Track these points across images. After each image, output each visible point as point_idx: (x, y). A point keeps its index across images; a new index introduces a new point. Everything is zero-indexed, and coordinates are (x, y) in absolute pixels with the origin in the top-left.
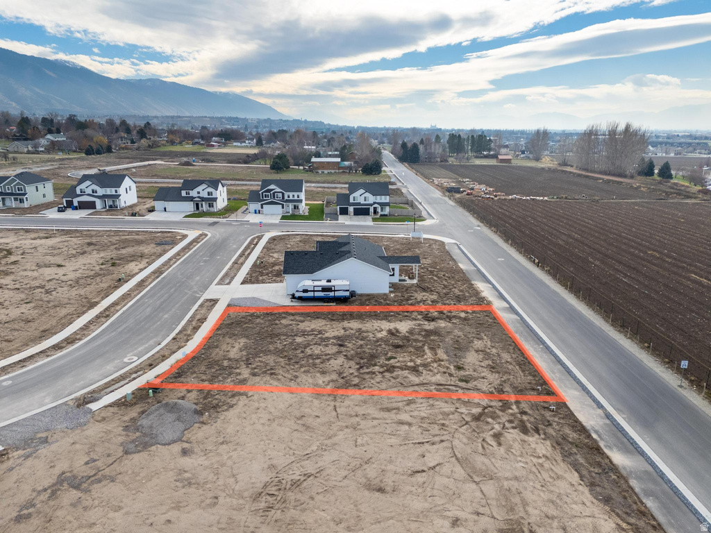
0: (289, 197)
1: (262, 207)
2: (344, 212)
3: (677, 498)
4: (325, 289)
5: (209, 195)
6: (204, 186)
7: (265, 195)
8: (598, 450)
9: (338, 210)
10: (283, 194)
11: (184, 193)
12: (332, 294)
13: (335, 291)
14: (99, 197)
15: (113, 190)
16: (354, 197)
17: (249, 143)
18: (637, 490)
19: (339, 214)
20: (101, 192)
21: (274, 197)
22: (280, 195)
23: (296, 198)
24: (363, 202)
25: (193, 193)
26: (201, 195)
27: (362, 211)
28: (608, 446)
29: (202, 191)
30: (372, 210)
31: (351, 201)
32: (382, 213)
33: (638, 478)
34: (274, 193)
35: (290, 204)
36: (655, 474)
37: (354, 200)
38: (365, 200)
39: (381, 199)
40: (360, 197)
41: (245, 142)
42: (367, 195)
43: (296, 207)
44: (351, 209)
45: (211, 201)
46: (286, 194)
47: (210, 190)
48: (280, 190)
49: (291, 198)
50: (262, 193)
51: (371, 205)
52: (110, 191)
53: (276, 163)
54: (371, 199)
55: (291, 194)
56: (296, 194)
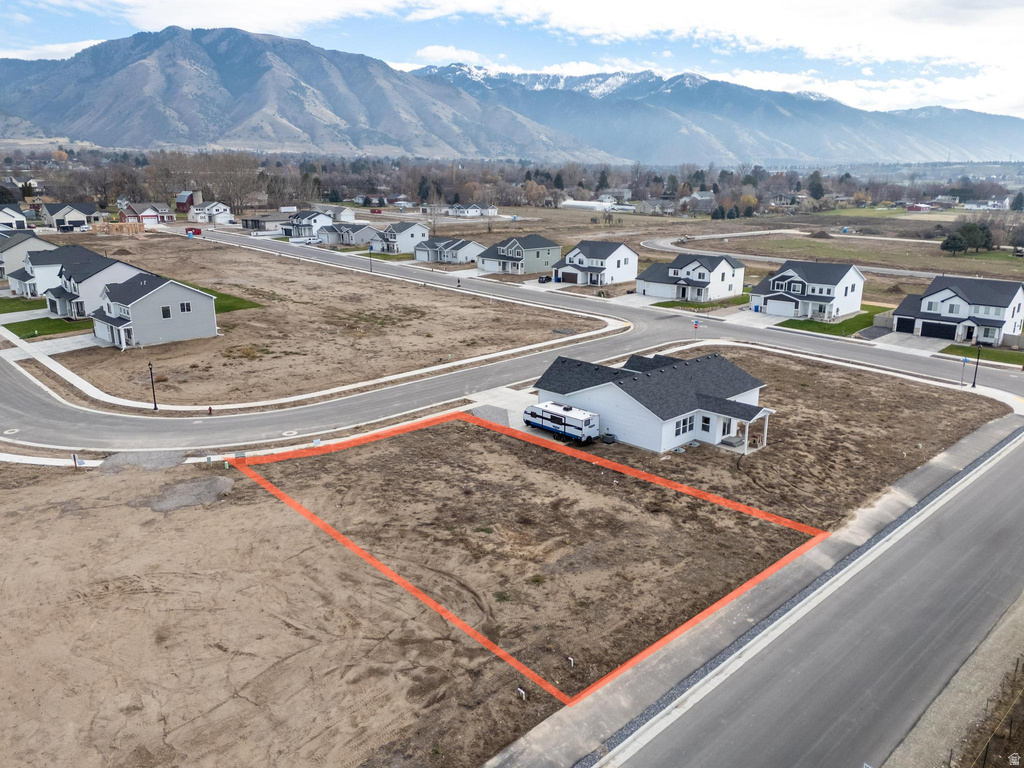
0: (813, 291)
1: (765, 303)
2: (905, 326)
4: (555, 419)
5: (700, 278)
6: (696, 264)
7: (778, 285)
9: (895, 322)
10: (804, 286)
11: (671, 273)
12: (561, 428)
13: (565, 425)
14: (583, 270)
15: (600, 261)
16: (930, 304)
17: (994, 206)
19: (895, 329)
20: (587, 263)
21: (789, 289)
22: (799, 287)
23: (825, 294)
24: (945, 313)
25: (682, 274)
26: (690, 277)
27: (938, 330)
29: (692, 272)
30: (960, 331)
31: (924, 308)
32: (983, 339)
34: (790, 283)
35: (811, 303)
37: (930, 308)
38: (951, 311)
39: (987, 313)
40: (942, 304)
41: (986, 204)
42: (957, 301)
43: (822, 309)
44: (919, 324)
45: (701, 286)
46: (810, 287)
47: (702, 270)
48: (799, 279)
49: (817, 293)
50: (774, 281)
51: (960, 321)
52: (595, 263)
53: (954, 239)
54: (964, 310)
55: (817, 287)
56: (825, 288)
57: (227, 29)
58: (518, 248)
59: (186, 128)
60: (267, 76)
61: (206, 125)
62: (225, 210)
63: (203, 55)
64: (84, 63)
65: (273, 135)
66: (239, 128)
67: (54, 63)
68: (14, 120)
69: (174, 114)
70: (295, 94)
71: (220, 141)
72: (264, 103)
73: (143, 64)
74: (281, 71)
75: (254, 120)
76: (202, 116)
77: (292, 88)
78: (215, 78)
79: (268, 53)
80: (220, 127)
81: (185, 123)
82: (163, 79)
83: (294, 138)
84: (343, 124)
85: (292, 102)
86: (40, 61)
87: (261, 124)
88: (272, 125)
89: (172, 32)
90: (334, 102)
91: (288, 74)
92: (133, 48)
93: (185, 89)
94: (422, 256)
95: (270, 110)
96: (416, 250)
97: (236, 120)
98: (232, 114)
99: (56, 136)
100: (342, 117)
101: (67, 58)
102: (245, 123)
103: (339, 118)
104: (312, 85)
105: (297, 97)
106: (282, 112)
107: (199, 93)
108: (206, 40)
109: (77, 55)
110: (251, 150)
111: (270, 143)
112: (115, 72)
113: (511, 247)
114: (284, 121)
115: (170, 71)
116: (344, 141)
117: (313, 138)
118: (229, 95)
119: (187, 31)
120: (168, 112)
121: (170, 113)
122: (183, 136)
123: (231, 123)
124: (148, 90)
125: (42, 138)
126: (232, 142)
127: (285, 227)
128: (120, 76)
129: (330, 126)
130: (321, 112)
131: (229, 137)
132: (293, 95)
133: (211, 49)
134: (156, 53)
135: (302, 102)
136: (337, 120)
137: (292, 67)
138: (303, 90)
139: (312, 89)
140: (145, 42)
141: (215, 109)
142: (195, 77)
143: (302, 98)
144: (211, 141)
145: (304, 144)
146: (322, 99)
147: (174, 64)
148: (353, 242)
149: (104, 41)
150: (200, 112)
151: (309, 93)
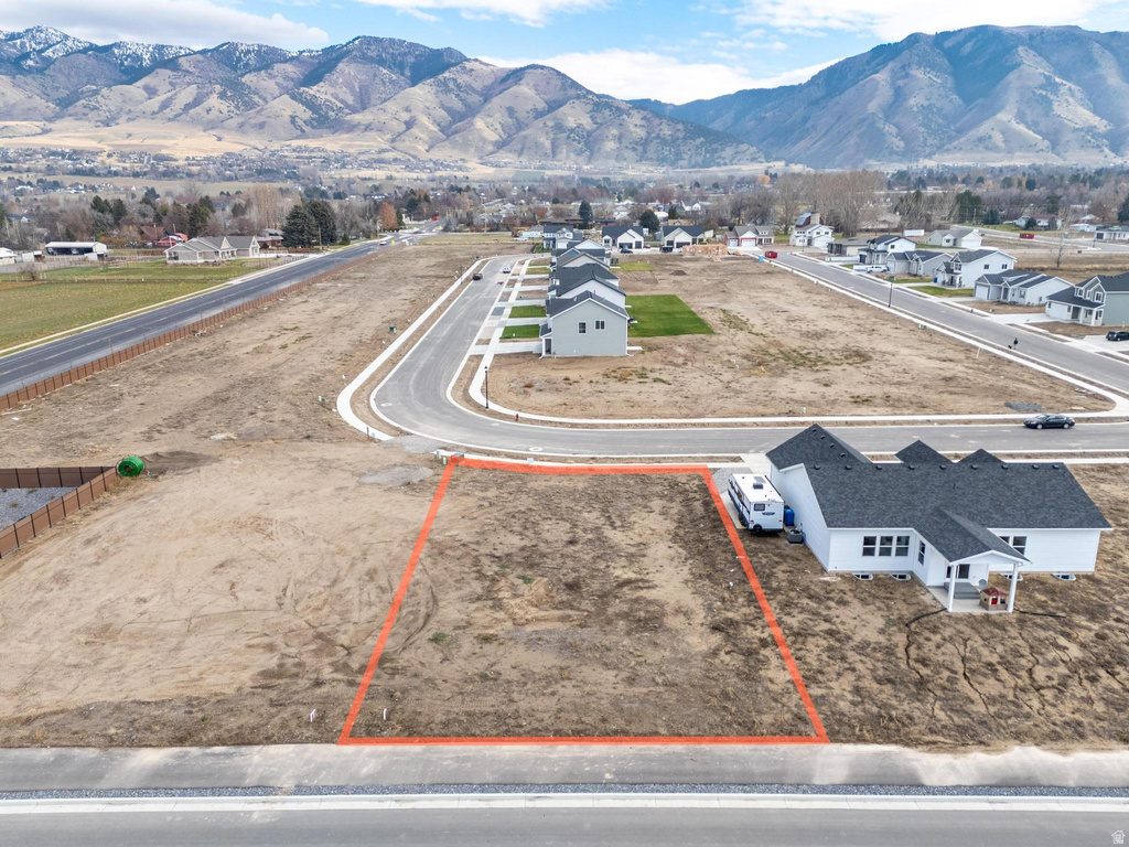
3: (28, 788)
8: (180, 741)
13: (743, 504)
18: (77, 751)
28: (183, 757)
33: (94, 763)
36: (88, 785)
57: (976, 27)
58: (1099, 289)
59: (902, 144)
60: (1012, 76)
61: (925, 139)
62: (827, 233)
63: (943, 61)
64: (818, 85)
65: (1002, 145)
66: (962, 140)
67: (792, 88)
68: (743, 147)
69: (893, 130)
70: (1044, 93)
71: (936, 156)
72: (1001, 109)
73: (874, 79)
74: (1033, 67)
75: (983, 129)
76: (922, 129)
77: (1042, 87)
78: (949, 85)
79: (1020, 49)
80: (941, 139)
81: (903, 139)
82: (891, 93)
83: (1029, 147)
84: (1102, 125)
85: (1039, 103)
86: (780, 88)
87: (991, 133)
88: (1003, 133)
89: (914, 39)
90: (1096, 98)
91: (1040, 70)
92: (868, 63)
93: (912, 101)
94: (982, 293)
95: (1006, 117)
96: (976, 284)
97: (960, 131)
98: (958, 125)
99: (775, 160)
100: (1102, 116)
101: (804, 81)
102: (970, 134)
103: (1098, 118)
104: (1069, 80)
105: (1046, 97)
106: (1021, 117)
107: (926, 104)
108: (948, 44)
109: (813, 77)
110: (970, 164)
111: (997, 155)
112: (843, 91)
113: (1089, 288)
114: (1022, 128)
115: (900, 83)
116: (1098, 146)
117: (1054, 146)
118: (961, 102)
119: (929, 36)
120: (887, 128)
121: (890, 129)
122: (897, 153)
123: (954, 134)
124: (872, 107)
125: (761, 162)
126: (950, 156)
127: (861, 253)
128: (850, 93)
129: (1081, 130)
130: (1074, 111)
131: (948, 150)
132: (1041, 94)
133: (951, 54)
134: (891, 65)
135: (1050, 103)
136: (1095, 120)
137: (1048, 60)
138: (1054, 88)
139: (1069, 84)
140: (884, 53)
141: (940, 121)
142: (928, 87)
143: (1052, 97)
144: (926, 157)
145: (1041, 153)
146: (1079, 95)
147: (907, 75)
148: (921, 272)
149: (841, 59)
150: (922, 125)
151: (1063, 90)
